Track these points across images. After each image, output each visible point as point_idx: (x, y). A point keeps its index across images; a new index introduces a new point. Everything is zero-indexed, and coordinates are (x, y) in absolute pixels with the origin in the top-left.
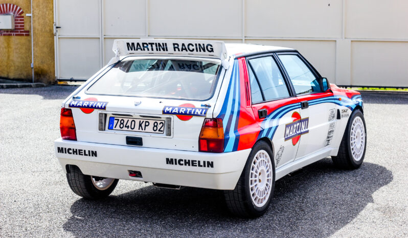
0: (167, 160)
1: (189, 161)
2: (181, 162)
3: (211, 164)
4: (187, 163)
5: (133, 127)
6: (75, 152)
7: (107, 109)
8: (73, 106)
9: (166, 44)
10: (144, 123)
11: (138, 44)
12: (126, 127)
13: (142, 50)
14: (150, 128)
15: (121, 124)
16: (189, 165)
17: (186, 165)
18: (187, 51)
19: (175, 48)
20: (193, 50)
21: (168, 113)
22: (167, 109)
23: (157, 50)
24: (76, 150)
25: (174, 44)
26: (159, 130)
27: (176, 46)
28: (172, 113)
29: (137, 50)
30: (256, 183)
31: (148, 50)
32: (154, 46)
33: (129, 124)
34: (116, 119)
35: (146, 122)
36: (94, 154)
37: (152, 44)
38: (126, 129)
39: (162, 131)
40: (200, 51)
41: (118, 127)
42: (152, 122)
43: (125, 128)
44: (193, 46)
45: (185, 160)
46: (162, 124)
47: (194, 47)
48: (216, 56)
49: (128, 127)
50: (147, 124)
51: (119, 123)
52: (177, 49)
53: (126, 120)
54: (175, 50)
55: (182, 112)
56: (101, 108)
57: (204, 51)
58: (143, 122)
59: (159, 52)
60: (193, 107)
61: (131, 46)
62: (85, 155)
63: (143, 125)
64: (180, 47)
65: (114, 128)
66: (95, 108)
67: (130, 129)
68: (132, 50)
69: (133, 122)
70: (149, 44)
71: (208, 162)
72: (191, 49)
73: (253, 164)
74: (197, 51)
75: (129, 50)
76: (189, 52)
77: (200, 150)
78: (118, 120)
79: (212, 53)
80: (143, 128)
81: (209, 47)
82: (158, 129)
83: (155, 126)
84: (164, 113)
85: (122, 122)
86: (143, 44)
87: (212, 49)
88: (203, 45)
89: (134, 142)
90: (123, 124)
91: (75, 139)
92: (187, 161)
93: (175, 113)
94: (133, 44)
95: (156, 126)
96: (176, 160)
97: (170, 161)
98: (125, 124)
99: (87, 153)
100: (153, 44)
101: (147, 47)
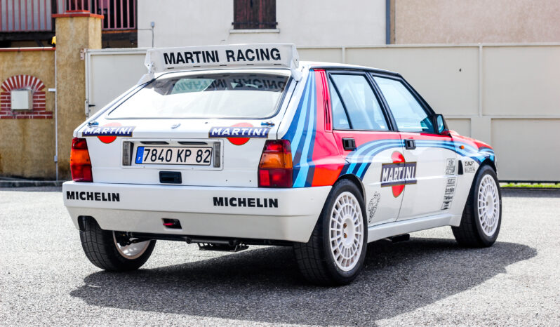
0: (215, 199)
1: (244, 199)
2: (234, 202)
3: (274, 203)
4: (242, 202)
5: (168, 159)
6: (90, 196)
7: (134, 135)
8: (89, 134)
9: (216, 52)
10: (184, 153)
11: (179, 54)
12: (159, 159)
13: (184, 62)
14: (192, 159)
15: (153, 155)
16: (245, 205)
17: (240, 205)
18: (245, 60)
19: (228, 57)
20: (253, 58)
21: (216, 136)
22: (215, 131)
23: (205, 61)
24: (92, 193)
25: (227, 52)
26: (205, 161)
27: (230, 54)
28: (221, 136)
29: (178, 63)
30: (339, 237)
31: (193, 61)
32: (201, 56)
33: (164, 155)
34: (146, 150)
35: (187, 151)
36: (116, 197)
37: (197, 53)
38: (160, 161)
39: (208, 162)
40: (263, 59)
41: (149, 160)
42: (194, 151)
43: (158, 161)
44: (253, 52)
45: (239, 199)
46: (208, 153)
47: (255, 55)
48: (284, 65)
49: (162, 159)
50: (188, 153)
51: (150, 154)
52: (231, 59)
53: (159, 150)
54: (229, 61)
55: (235, 134)
56: (126, 135)
57: (268, 58)
58: (183, 150)
59: (207, 63)
60: (251, 126)
61: (169, 58)
62: (104, 199)
63: (183, 155)
64: (236, 56)
65: (143, 162)
66: (118, 134)
67: (165, 162)
68: (171, 63)
69: (169, 152)
70: (194, 53)
71: (271, 200)
72: (250, 57)
73: (334, 209)
74: (258, 59)
75: (167, 63)
76: (248, 62)
77: (260, 185)
78: (149, 150)
79: (278, 62)
80: (183, 160)
81: (275, 53)
82: (203, 159)
83: (198, 156)
84: (211, 136)
85: (154, 152)
86: (186, 53)
87: (278, 55)
88: (267, 50)
89: (170, 178)
90: (155, 155)
91: (91, 180)
92: (242, 200)
93: (225, 136)
94: (172, 54)
95: (201, 156)
96: (226, 199)
97: (218, 201)
98: (158, 155)
99: (106, 197)
100: (199, 53)
101: (191, 58)
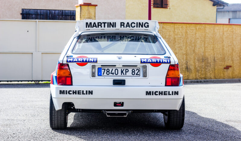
2: (157, 93)
3: (177, 93)
4: (161, 93)
5: (116, 73)
6: (75, 92)
7: (98, 62)
8: (70, 62)
9: (115, 23)
10: (125, 70)
11: (95, 23)
12: (111, 73)
13: (96, 27)
14: (130, 73)
15: (107, 72)
16: (162, 95)
17: (160, 95)
19: (121, 25)
20: (135, 26)
21: (144, 62)
25: (121, 23)
26: (137, 74)
27: (122, 24)
28: (147, 62)
29: (93, 27)
31: (101, 27)
32: (106, 25)
33: (113, 71)
34: (103, 69)
35: (126, 70)
36: (91, 93)
37: (104, 23)
38: (112, 75)
39: (139, 75)
40: (139, 27)
41: (105, 74)
42: (130, 70)
43: (110, 75)
44: (135, 23)
46: (138, 71)
47: (136, 25)
48: (150, 30)
49: (113, 74)
50: (127, 71)
51: (106, 71)
52: (122, 26)
53: (111, 70)
56: (94, 62)
57: (142, 27)
58: (124, 70)
59: (109, 28)
61: (88, 25)
62: (84, 94)
63: (124, 72)
64: (125, 25)
65: (102, 75)
66: (89, 62)
67: (114, 75)
68: (89, 27)
69: (116, 71)
70: (103, 23)
71: (175, 92)
72: (133, 26)
74: (137, 27)
75: (86, 27)
76: (131, 28)
77: (166, 85)
78: (105, 69)
79: (147, 28)
80: (125, 74)
81: (146, 24)
82: (136, 74)
83: (133, 72)
84: (141, 62)
85: (108, 70)
86: (98, 23)
87: (148, 26)
88: (142, 23)
89: (119, 83)
90: (109, 72)
91: (71, 84)
93: (149, 62)
94: (91, 23)
95: (134, 72)
96: (153, 92)
97: (148, 93)
98: (110, 72)
99: (85, 92)
100: (106, 23)
101: (101, 25)
